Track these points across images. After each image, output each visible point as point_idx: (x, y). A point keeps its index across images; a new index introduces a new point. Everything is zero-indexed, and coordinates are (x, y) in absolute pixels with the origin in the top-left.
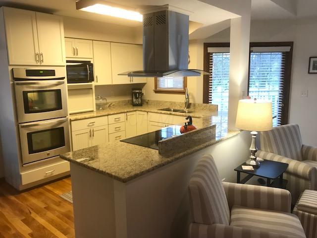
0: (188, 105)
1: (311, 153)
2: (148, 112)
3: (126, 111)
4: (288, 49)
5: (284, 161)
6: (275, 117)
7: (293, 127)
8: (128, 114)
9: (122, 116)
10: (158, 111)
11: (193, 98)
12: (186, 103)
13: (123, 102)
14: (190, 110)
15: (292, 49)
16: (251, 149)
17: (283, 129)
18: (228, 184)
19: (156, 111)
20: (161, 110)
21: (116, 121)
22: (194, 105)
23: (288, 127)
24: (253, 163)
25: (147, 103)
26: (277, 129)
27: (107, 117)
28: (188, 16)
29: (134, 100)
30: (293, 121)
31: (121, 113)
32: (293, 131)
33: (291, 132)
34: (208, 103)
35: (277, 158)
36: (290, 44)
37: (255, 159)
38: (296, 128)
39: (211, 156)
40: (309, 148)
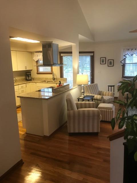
0: (54, 79)
1: (102, 93)
2: (36, 83)
3: (26, 83)
4: (92, 54)
5: (93, 95)
6: (89, 81)
7: (96, 84)
8: (27, 84)
9: (24, 85)
10: (41, 82)
11: (56, 76)
12: (53, 78)
13: (21, 79)
14: (55, 81)
15: (94, 54)
16: (82, 91)
17: (92, 85)
18: (76, 102)
19: (40, 82)
20: (43, 81)
21: (21, 87)
22: (57, 79)
23: (94, 84)
24: (83, 96)
25: (33, 79)
26: (90, 85)
27: (18, 86)
28: (58, 45)
29: (27, 78)
30: (96, 82)
31: (24, 84)
32: (96, 86)
33: (95, 86)
34: (62, 77)
35: (91, 95)
36: (93, 52)
37: (83, 95)
38: (96, 85)
39: (70, 93)
40: (101, 92)
